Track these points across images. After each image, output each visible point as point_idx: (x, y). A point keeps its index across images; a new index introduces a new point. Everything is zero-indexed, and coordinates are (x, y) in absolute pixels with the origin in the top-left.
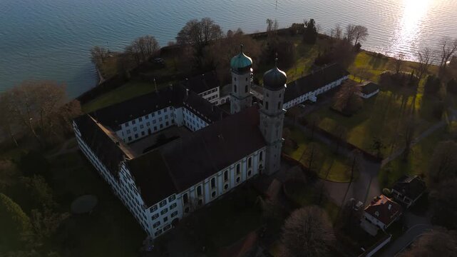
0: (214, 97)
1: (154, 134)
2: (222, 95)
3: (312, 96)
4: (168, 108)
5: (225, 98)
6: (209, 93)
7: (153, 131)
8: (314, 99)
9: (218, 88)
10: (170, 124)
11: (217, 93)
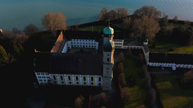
0: (120, 44)
1: (86, 48)
2: (124, 44)
3: (174, 66)
4: (94, 40)
5: (127, 47)
6: (117, 41)
7: (85, 47)
8: (174, 68)
9: (123, 41)
10: (94, 47)
11: (123, 42)
